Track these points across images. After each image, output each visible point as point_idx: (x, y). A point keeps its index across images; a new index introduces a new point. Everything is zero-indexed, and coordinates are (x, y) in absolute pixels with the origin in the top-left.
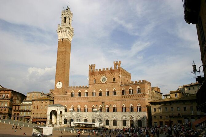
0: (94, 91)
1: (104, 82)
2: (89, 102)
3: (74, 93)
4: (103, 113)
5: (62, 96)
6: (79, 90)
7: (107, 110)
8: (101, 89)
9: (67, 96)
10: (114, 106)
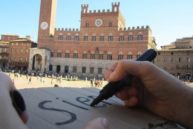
0: (86, 35)
1: (99, 26)
2: (80, 47)
3: (62, 36)
4: (95, 60)
5: (48, 39)
6: (69, 33)
7: (101, 57)
8: (95, 33)
9: (54, 39)
10: (110, 53)
